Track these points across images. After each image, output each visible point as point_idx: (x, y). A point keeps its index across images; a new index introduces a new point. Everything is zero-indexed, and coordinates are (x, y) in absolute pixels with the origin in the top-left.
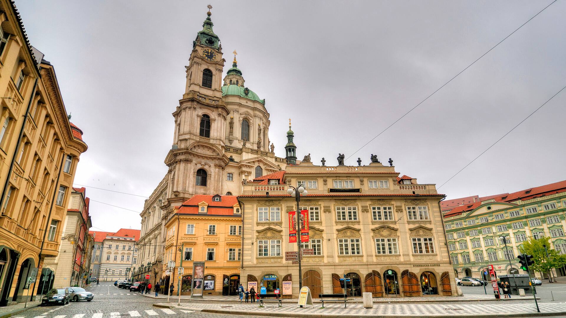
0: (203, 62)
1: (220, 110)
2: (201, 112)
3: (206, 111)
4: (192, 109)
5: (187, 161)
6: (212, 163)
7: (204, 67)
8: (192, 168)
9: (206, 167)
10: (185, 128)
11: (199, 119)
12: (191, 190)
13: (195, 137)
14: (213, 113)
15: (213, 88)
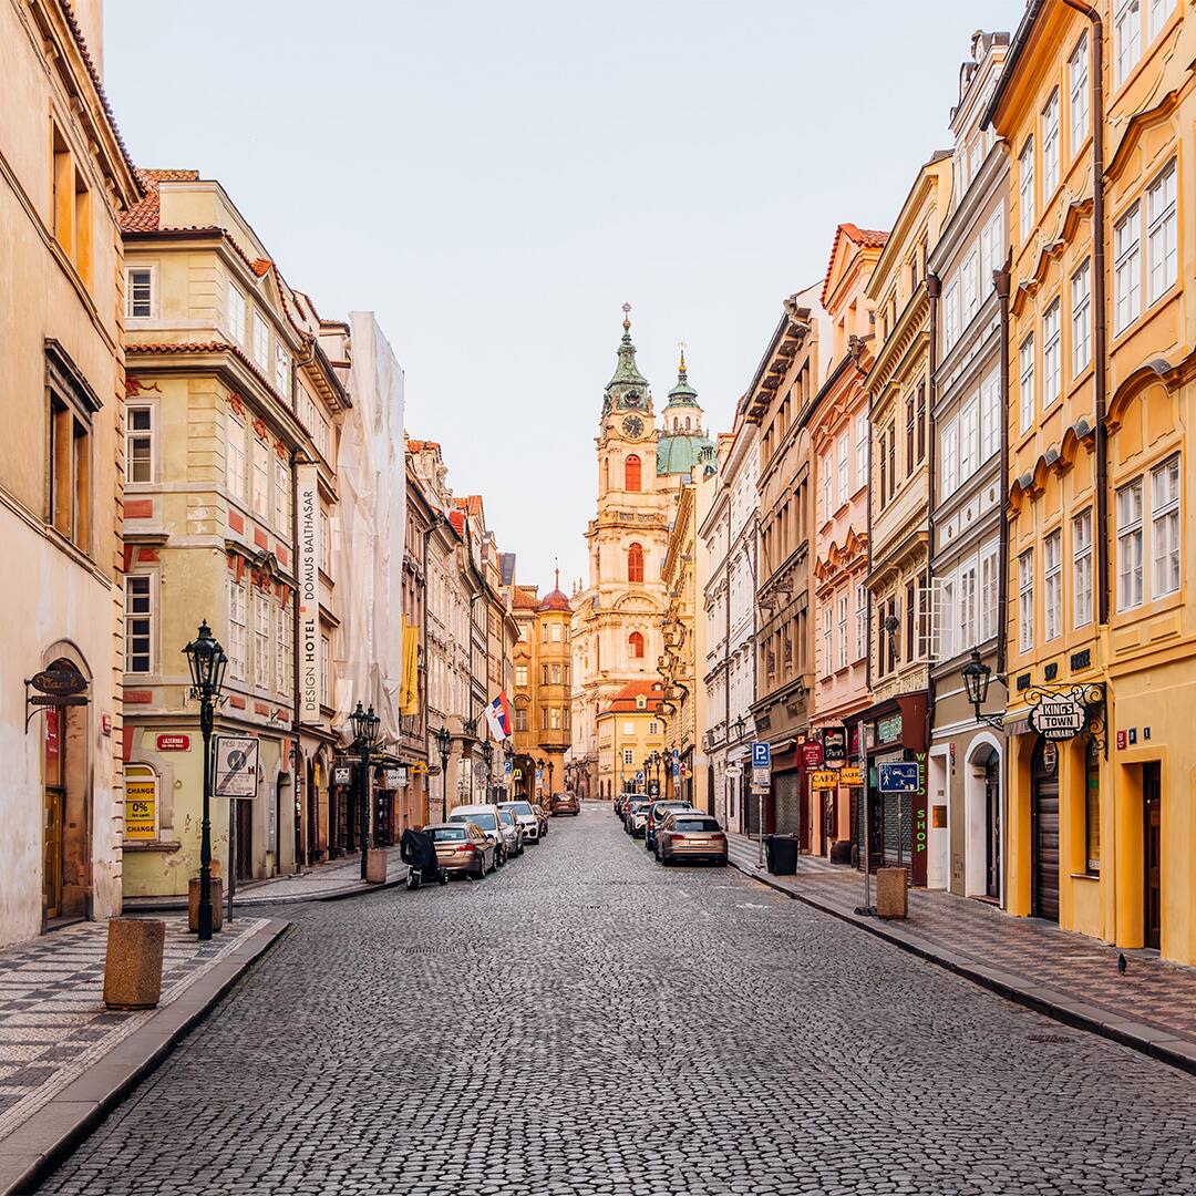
0: (624, 444)
1: (656, 532)
2: (627, 541)
3: (635, 538)
4: (615, 540)
5: (614, 624)
6: (649, 622)
7: (627, 452)
8: (624, 633)
9: (642, 630)
10: (606, 572)
11: (626, 554)
12: (623, 666)
13: (622, 586)
14: (646, 538)
15: (643, 490)
